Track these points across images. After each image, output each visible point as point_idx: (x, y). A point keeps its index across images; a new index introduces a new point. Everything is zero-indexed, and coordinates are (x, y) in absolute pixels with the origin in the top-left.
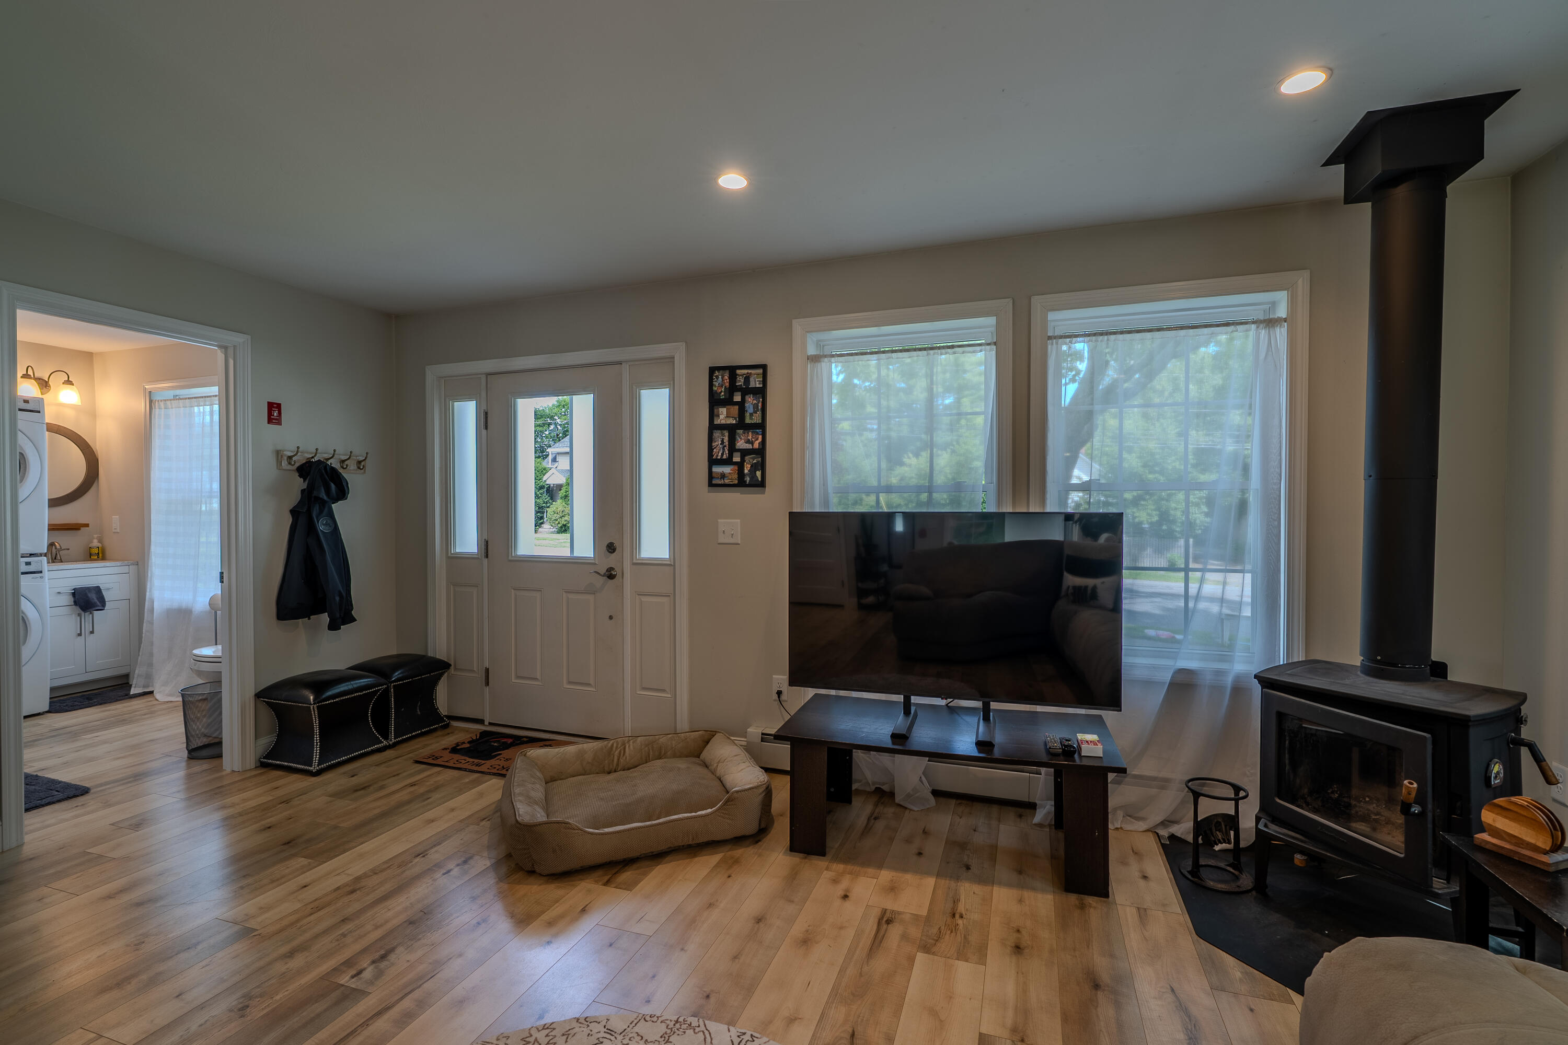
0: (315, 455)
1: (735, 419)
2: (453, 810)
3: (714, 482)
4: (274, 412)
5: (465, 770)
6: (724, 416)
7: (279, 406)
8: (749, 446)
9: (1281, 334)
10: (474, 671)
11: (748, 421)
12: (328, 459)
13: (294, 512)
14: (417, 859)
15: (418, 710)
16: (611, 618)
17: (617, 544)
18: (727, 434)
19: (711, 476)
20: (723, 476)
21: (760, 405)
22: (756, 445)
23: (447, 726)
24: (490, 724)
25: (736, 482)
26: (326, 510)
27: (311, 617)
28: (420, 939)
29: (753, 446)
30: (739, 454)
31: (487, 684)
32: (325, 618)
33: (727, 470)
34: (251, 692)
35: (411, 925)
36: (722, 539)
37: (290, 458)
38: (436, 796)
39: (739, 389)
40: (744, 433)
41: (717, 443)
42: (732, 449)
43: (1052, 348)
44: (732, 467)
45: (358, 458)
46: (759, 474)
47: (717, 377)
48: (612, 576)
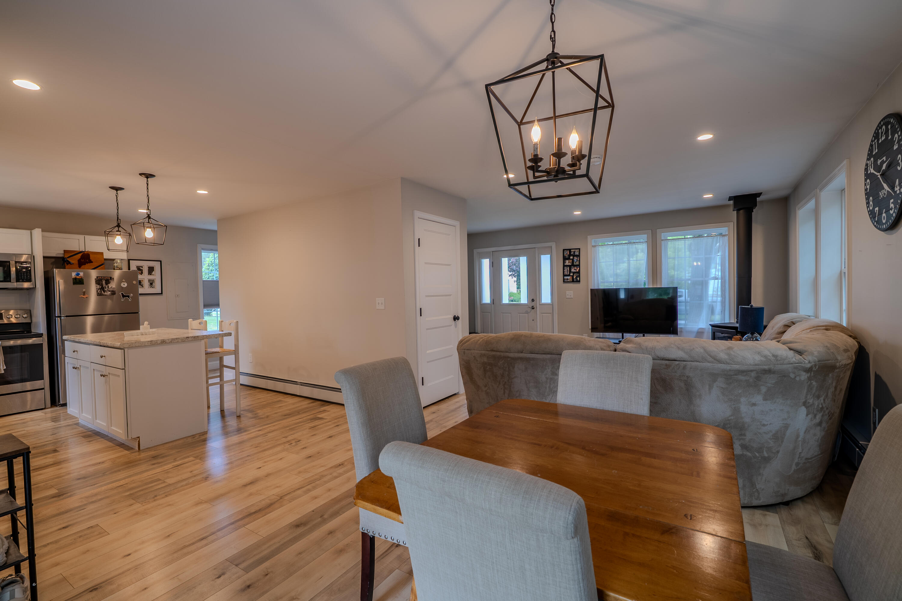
1: (571, 263)
3: (565, 281)
6: (567, 263)
8: (575, 271)
9: (726, 238)
11: (575, 264)
16: (533, 320)
17: (534, 299)
18: (568, 268)
19: (564, 279)
20: (567, 279)
21: (578, 259)
22: (577, 271)
25: (572, 281)
30: (572, 273)
33: (569, 277)
36: (567, 297)
39: (572, 255)
40: (574, 267)
41: (566, 270)
42: (570, 272)
43: (663, 242)
44: (570, 277)
46: (578, 279)
47: (565, 252)
48: (533, 308)
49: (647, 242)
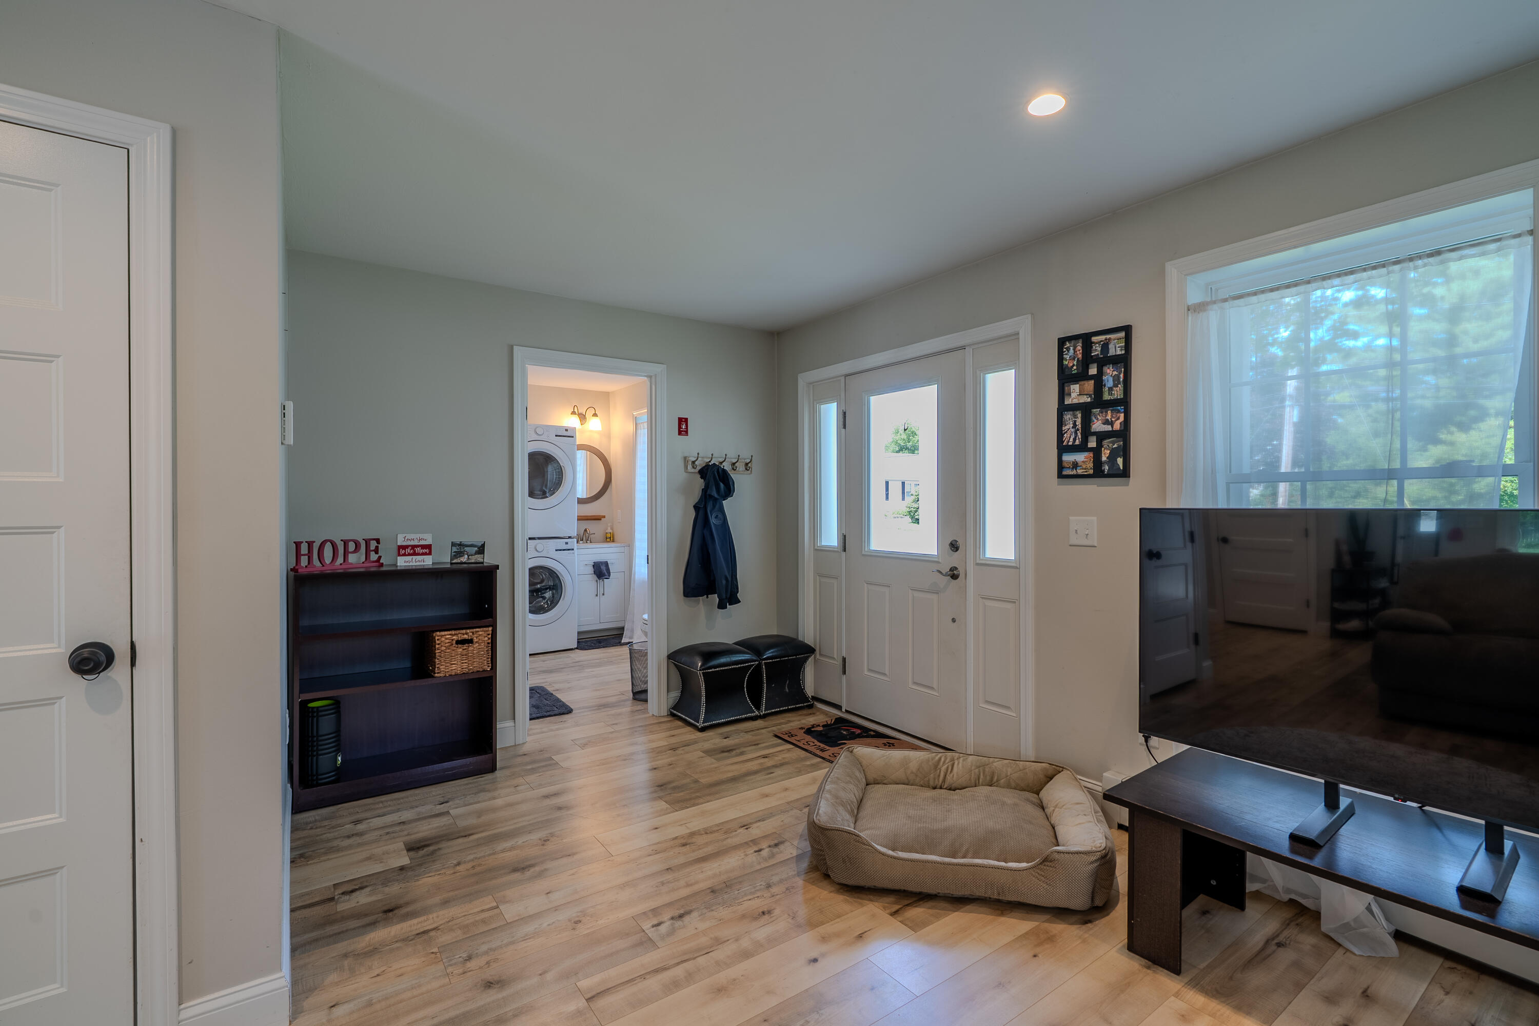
0: (711, 460)
1: (1090, 396)
2: (786, 789)
3: (1065, 473)
4: (683, 426)
5: (810, 752)
6: (1077, 394)
7: (686, 420)
8: (1108, 428)
10: (834, 658)
11: (1106, 397)
12: (721, 463)
13: (696, 507)
14: (741, 830)
15: (786, 688)
16: (954, 620)
17: (960, 543)
18: (1079, 415)
19: (1061, 466)
20: (1075, 465)
21: (1122, 376)
22: (1117, 426)
23: (811, 707)
24: (847, 711)
25: (1091, 472)
26: (717, 506)
27: (709, 596)
28: (712, 910)
29: (1112, 427)
30: (1095, 438)
31: (844, 673)
32: (715, 598)
33: (1080, 457)
34: (665, 654)
35: (712, 894)
36: (1074, 541)
37: (693, 462)
38: (778, 772)
39: (1096, 360)
40: (1102, 413)
41: (1068, 426)
42: (1086, 432)
44: (1086, 454)
45: (746, 460)
46: (1120, 461)
47: (1068, 349)
48: (954, 577)
49: (1531, 233)
